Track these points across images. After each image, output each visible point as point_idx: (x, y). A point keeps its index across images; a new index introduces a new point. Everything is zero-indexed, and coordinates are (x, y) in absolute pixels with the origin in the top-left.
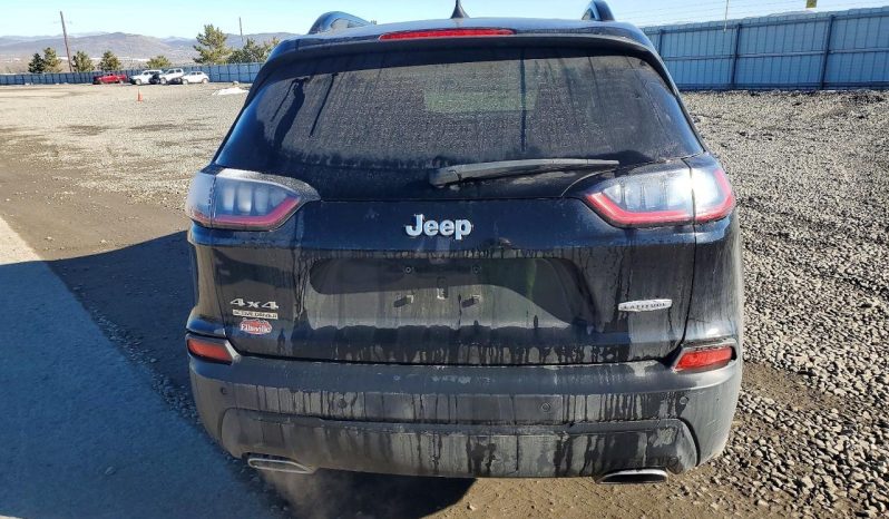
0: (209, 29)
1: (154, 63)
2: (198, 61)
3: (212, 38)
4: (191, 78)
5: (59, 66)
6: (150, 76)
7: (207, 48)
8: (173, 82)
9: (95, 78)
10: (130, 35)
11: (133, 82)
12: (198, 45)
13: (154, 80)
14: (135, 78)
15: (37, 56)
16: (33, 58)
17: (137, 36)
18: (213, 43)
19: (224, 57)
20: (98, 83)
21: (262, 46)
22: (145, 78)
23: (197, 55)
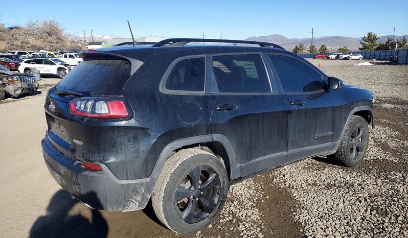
0: (370, 35)
1: (341, 50)
2: (360, 49)
3: (371, 38)
4: (354, 57)
5: (304, 51)
6: (336, 56)
7: (367, 43)
8: (345, 59)
9: (314, 56)
10: (342, 37)
11: (328, 58)
12: (363, 42)
13: (338, 58)
14: (330, 56)
15: (297, 47)
16: (295, 48)
17: (345, 37)
18: (371, 40)
19: (375, 47)
20: (315, 58)
21: (396, 42)
22: (334, 57)
23: (361, 46)
